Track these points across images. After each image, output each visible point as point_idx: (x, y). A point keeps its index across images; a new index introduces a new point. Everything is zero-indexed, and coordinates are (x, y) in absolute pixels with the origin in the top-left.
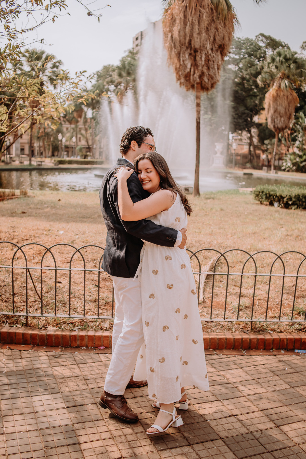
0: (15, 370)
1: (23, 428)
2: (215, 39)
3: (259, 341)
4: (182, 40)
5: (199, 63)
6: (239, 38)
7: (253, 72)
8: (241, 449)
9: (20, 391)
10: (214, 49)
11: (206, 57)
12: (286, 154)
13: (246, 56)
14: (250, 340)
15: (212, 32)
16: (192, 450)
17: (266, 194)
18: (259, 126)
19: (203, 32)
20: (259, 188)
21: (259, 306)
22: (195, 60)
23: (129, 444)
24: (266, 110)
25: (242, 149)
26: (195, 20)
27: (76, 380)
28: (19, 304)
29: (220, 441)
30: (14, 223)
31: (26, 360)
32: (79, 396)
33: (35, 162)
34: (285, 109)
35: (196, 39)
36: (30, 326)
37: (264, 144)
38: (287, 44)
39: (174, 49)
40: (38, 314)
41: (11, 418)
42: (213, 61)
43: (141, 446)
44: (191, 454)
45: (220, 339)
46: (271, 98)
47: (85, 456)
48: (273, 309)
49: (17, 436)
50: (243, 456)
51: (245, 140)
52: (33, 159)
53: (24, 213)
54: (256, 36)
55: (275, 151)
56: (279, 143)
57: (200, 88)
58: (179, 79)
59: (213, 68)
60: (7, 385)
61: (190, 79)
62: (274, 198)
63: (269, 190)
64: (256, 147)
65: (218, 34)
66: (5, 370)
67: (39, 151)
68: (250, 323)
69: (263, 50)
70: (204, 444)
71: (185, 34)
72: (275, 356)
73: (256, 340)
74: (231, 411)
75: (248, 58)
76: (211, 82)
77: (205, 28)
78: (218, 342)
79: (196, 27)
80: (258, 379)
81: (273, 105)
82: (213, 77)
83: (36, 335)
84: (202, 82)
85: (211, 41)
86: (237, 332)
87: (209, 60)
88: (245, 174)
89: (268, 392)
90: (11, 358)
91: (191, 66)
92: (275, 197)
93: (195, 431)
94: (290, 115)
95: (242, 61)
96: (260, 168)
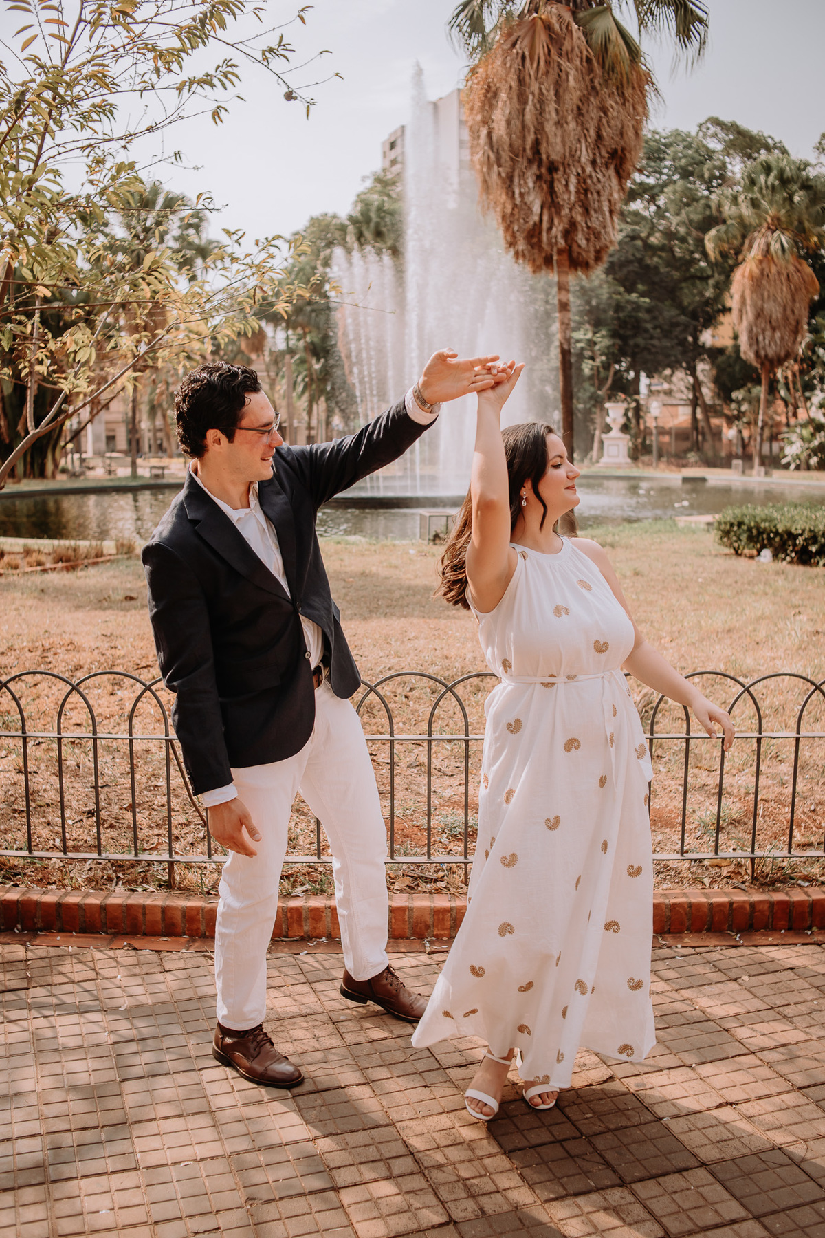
0: (150, 1002)
1: (187, 1153)
2: (599, 137)
3: (776, 908)
4: (517, 143)
5: (564, 200)
6: (655, 132)
7: (696, 217)
8: (757, 1190)
9: (168, 1057)
10: (599, 161)
11: (579, 183)
12: (788, 425)
13: (676, 177)
14: (753, 905)
15: (592, 118)
16: (630, 1198)
17: (750, 530)
18: (715, 353)
19: (570, 118)
20: (730, 514)
21: (767, 818)
22: (552, 191)
23: (465, 1185)
24: (735, 312)
25: (674, 416)
26: (548, 91)
27: (311, 1024)
28: (146, 831)
29: (702, 1173)
30: (110, 624)
31: (174, 975)
32: (323, 1065)
33: (144, 472)
34: (785, 309)
35: (552, 140)
36: (180, 889)
37: (732, 401)
38: (780, 143)
39: (495, 167)
40: (197, 856)
41: (151, 1127)
42: (598, 193)
43: (498, 1192)
44: (630, 1207)
45: (675, 905)
46: (747, 282)
47: (354, 1221)
48: (803, 825)
49: (173, 1173)
50: (765, 1211)
51: (682, 392)
52: (139, 461)
53: (131, 599)
54: (700, 126)
55: (760, 417)
56: (770, 398)
57: (567, 263)
58: (512, 244)
59: (599, 210)
60: (133, 1041)
61: (540, 241)
62: (769, 538)
63: (758, 519)
64: (708, 409)
65: (608, 122)
66: (125, 1003)
67: (152, 442)
68: (749, 863)
69: (719, 159)
70: (661, 1180)
71: (524, 126)
72: (819, 945)
73: (766, 906)
74: (721, 1092)
75: (680, 182)
76: (595, 246)
77: (575, 108)
78: (668, 914)
79: (551, 107)
80: (781, 1009)
81: (752, 299)
82: (599, 233)
83: (198, 909)
84: (570, 247)
85: (589, 140)
86: (716, 887)
87: (586, 191)
88: (686, 480)
89: (811, 1040)
90: (137, 971)
91: (542, 208)
92: (772, 535)
93: (634, 1147)
94: (798, 322)
95: (666, 190)
96: (726, 463)
